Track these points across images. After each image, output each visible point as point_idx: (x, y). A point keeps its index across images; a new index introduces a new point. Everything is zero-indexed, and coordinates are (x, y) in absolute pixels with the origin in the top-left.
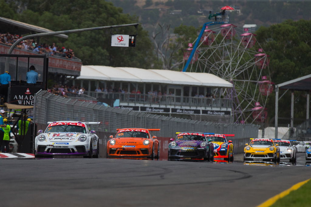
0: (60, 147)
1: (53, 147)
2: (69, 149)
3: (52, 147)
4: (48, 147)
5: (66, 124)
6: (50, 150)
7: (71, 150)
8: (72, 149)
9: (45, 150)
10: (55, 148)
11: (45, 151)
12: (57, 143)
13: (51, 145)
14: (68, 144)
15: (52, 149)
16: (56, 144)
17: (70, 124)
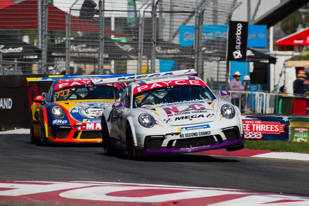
0: (194, 134)
1: (181, 136)
2: (212, 136)
3: (178, 137)
4: (170, 138)
5: (168, 85)
6: (175, 142)
7: (215, 138)
8: (218, 136)
9: (162, 144)
10: (185, 137)
11: (162, 146)
12: (186, 128)
13: (177, 134)
14: (208, 126)
15: (178, 140)
16: (184, 129)
17: (176, 83)
